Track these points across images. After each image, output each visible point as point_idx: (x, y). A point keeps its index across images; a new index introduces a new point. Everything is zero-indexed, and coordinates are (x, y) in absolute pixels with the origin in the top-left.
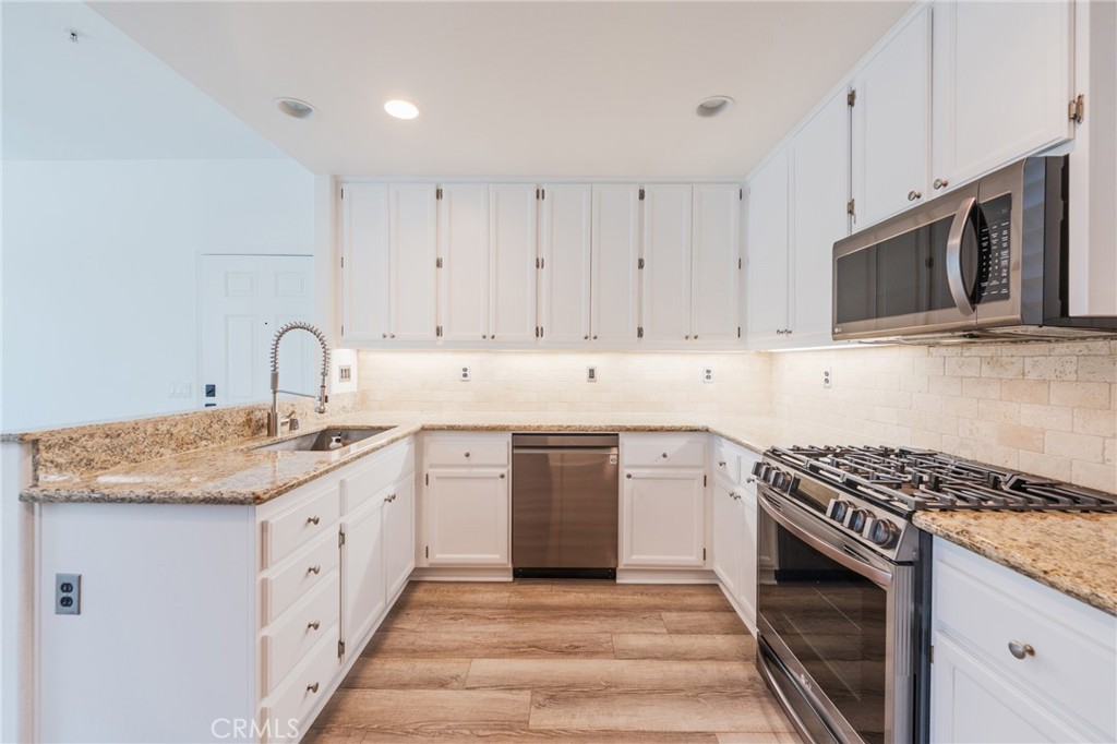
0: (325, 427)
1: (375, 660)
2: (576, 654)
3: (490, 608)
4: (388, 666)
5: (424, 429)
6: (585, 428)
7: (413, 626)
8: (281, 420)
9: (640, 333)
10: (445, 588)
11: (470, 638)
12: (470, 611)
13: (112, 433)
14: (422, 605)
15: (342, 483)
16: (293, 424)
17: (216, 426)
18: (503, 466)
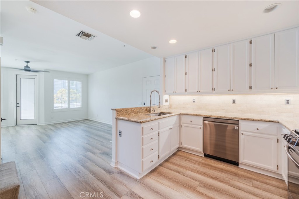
0: (161, 112)
1: (166, 163)
2: (216, 179)
3: (196, 161)
4: (169, 165)
5: (181, 114)
6: (226, 117)
7: (176, 159)
8: (152, 110)
9: (250, 88)
10: (186, 153)
11: (188, 166)
12: (190, 160)
13: (126, 110)
14: (179, 155)
15: (159, 123)
16: (154, 111)
17: (141, 110)
18: (200, 125)
